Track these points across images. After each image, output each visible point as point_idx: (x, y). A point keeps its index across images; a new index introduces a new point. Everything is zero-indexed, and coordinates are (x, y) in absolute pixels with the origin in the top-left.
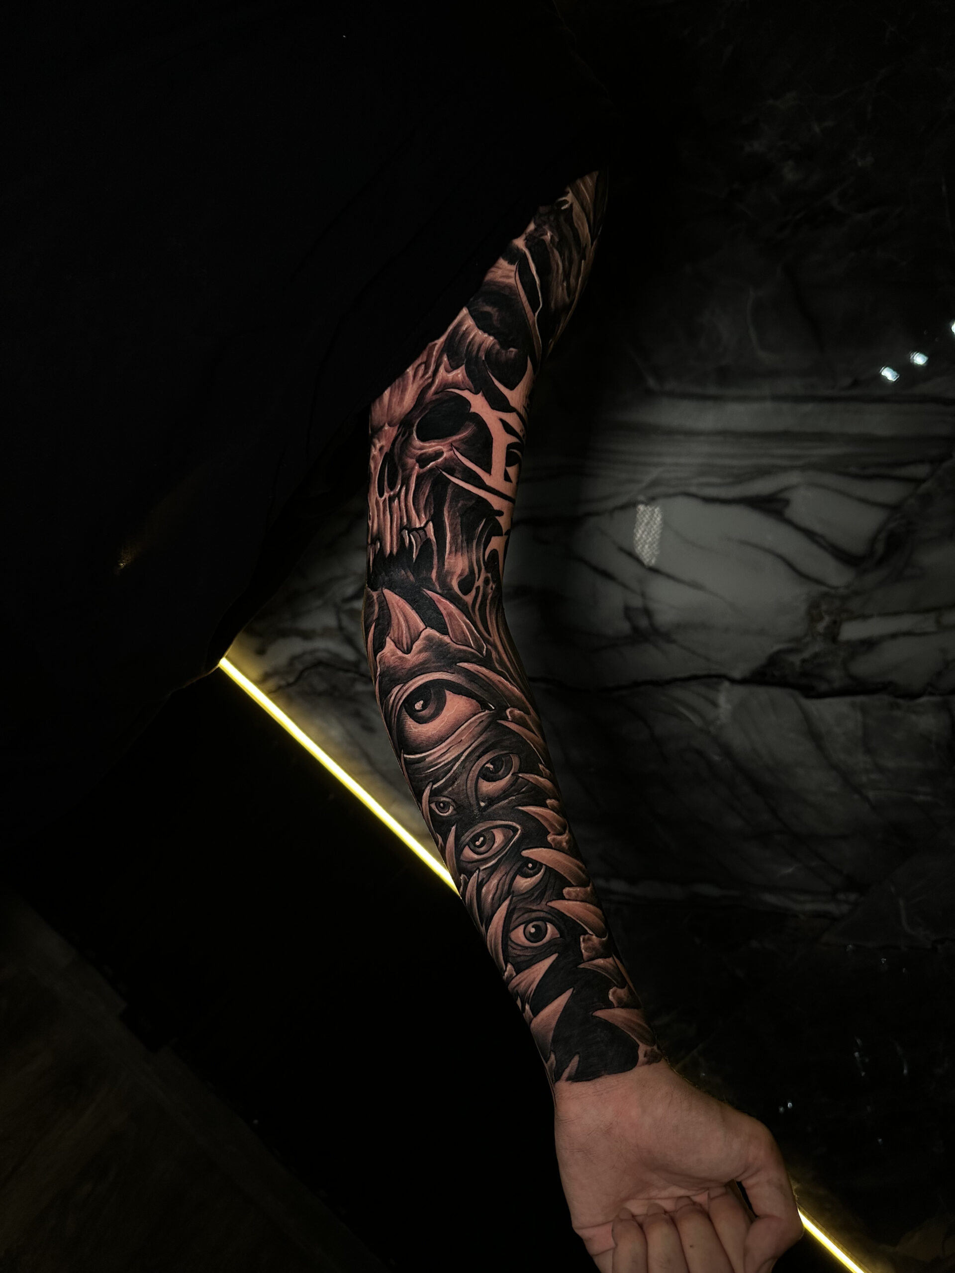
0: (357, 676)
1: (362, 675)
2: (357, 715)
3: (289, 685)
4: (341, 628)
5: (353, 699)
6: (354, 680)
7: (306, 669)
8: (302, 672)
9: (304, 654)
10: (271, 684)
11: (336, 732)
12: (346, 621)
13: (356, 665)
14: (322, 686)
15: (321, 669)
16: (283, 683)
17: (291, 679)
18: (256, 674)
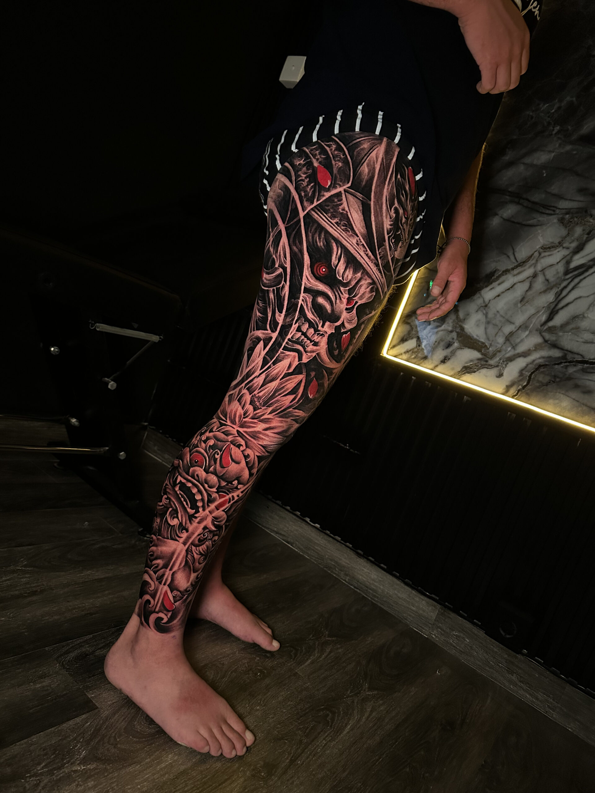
0: (568, 364)
1: (570, 362)
2: (577, 386)
3: (524, 387)
4: (546, 341)
5: (569, 378)
6: (566, 367)
7: (532, 373)
8: (530, 377)
9: (527, 365)
10: (513, 391)
11: (566, 403)
12: (547, 336)
13: (564, 357)
14: (547, 379)
15: (542, 370)
16: (520, 387)
17: (525, 384)
18: (502, 388)
